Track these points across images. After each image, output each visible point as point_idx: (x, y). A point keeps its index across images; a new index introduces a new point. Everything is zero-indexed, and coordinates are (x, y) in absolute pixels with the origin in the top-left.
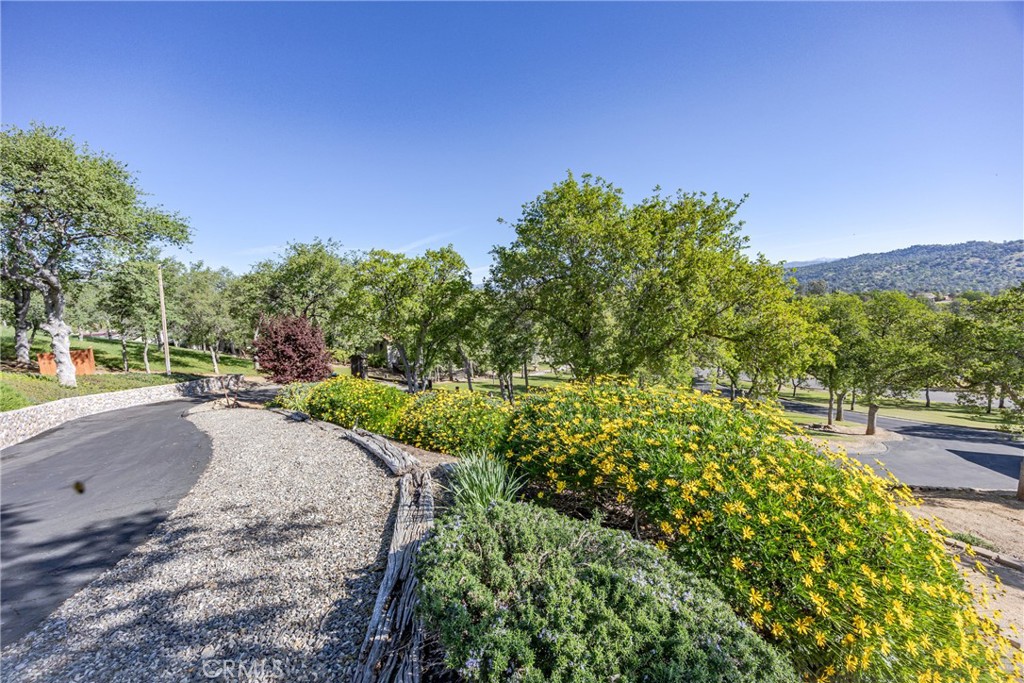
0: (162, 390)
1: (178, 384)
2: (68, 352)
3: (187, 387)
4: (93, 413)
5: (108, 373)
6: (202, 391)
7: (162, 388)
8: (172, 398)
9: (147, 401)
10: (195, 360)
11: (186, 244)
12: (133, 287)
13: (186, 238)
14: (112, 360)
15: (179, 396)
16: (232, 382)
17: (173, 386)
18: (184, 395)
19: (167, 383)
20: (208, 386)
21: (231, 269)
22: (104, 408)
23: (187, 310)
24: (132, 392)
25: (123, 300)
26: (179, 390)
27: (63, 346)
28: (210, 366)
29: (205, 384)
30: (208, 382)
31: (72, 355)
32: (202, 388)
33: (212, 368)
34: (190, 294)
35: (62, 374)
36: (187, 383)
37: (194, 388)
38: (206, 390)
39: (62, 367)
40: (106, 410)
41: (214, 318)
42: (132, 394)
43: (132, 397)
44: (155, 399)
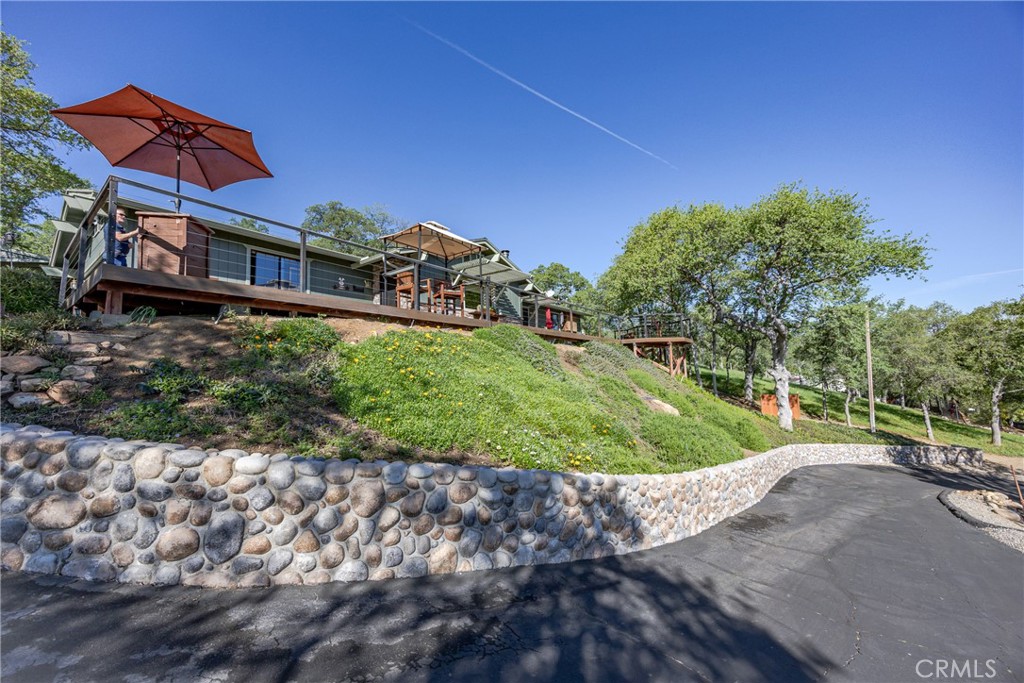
0: (871, 450)
1: (889, 447)
2: (786, 396)
3: (899, 453)
4: (811, 464)
5: (808, 419)
6: (919, 462)
7: (871, 448)
8: (881, 462)
9: (855, 461)
10: (897, 418)
11: (920, 270)
12: (837, 332)
13: (922, 263)
14: (810, 406)
15: (888, 462)
16: (962, 458)
17: (883, 448)
18: (894, 462)
19: (875, 443)
20: (926, 456)
21: (949, 303)
22: (819, 460)
23: (895, 357)
24: (842, 447)
25: (826, 347)
26: (890, 454)
27: (784, 390)
28: (918, 428)
29: (922, 453)
30: (926, 451)
31: (790, 399)
32: (919, 457)
33: (923, 431)
34: (899, 338)
35: (782, 417)
36: (899, 447)
37: (907, 456)
38: (924, 461)
39: (782, 410)
40: (821, 463)
41: (934, 367)
42: (842, 450)
43: (843, 453)
44: (864, 460)
